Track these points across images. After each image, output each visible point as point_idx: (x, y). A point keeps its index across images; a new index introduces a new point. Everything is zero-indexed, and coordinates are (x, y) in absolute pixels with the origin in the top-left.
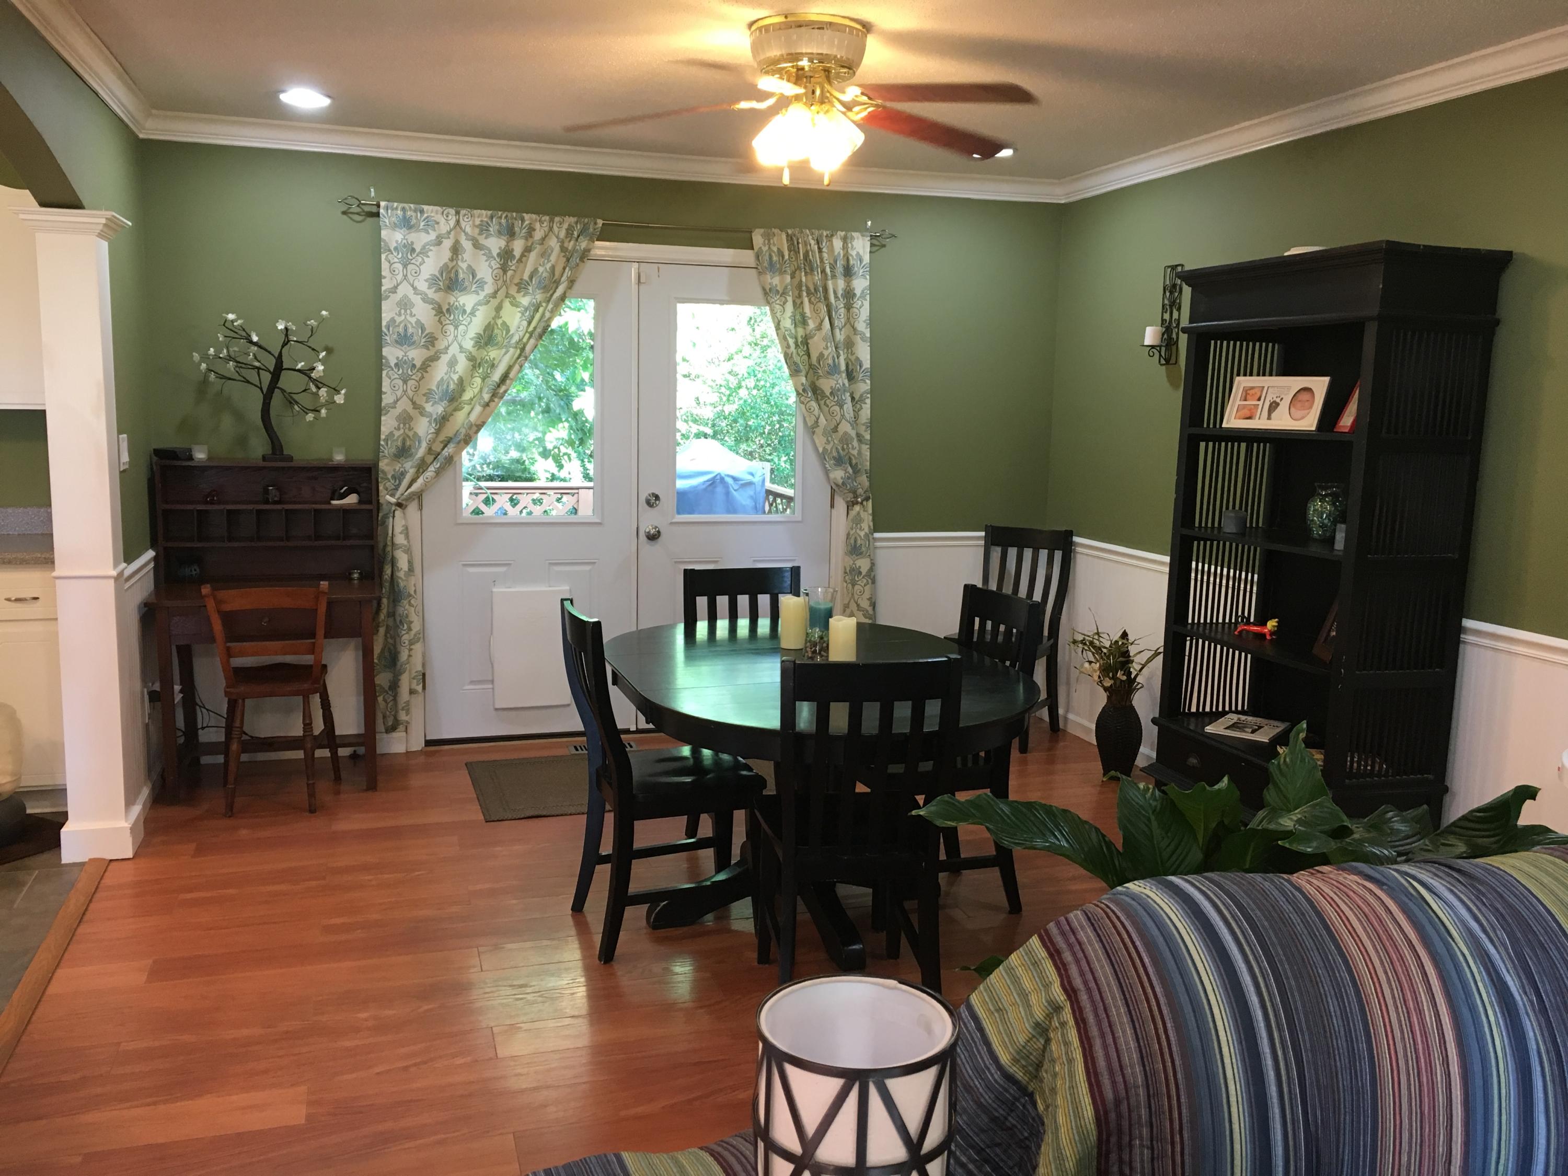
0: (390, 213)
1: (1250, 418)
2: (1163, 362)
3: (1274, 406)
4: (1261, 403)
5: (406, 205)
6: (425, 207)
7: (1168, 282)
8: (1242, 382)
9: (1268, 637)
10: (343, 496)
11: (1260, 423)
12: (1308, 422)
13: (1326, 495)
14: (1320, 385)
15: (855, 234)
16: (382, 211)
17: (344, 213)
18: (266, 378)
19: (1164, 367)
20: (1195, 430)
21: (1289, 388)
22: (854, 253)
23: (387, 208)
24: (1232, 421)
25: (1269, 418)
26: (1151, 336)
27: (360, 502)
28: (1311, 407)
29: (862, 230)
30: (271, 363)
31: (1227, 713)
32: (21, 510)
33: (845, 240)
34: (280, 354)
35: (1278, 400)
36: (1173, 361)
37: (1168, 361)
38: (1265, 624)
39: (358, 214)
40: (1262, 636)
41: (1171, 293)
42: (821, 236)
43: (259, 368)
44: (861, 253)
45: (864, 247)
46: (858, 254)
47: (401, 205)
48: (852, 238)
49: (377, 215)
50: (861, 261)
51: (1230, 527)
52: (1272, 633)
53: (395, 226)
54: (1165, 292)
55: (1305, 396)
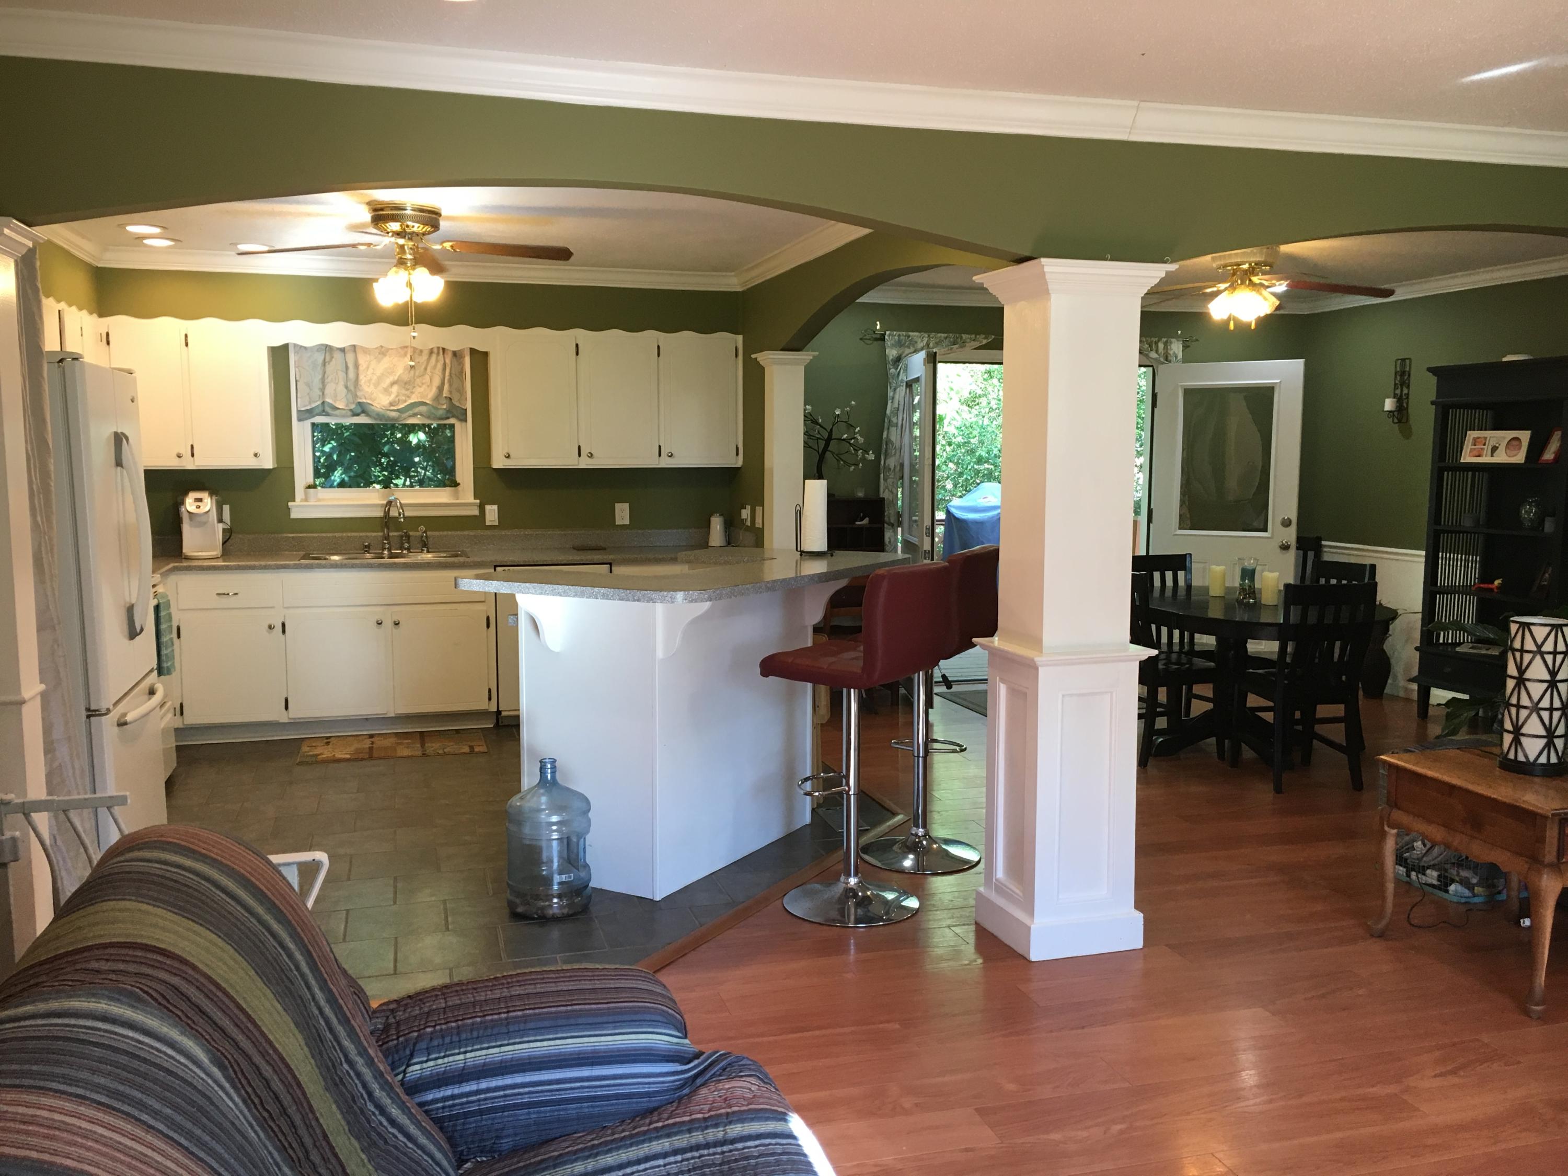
0: (891, 338)
1: (1479, 456)
2: (1396, 421)
3: (1494, 449)
4: (1485, 447)
5: (901, 333)
6: (911, 334)
7: (1398, 369)
8: (1472, 435)
9: (1495, 590)
10: (862, 520)
11: (1486, 459)
12: (1519, 457)
13: (1532, 502)
14: (1525, 436)
15: (1173, 340)
16: (886, 337)
17: (861, 339)
18: (822, 444)
19: (1397, 425)
20: (1442, 464)
21: (1504, 438)
22: (1171, 352)
23: (889, 335)
24: (1467, 458)
25: (1492, 456)
26: (1389, 404)
27: (870, 522)
28: (1520, 448)
29: (1177, 337)
30: (826, 435)
31: (1462, 644)
32: (675, 531)
33: (1166, 344)
34: (831, 430)
35: (1497, 445)
36: (1404, 420)
37: (1400, 421)
38: (1493, 583)
39: (869, 339)
40: (1492, 590)
41: (1401, 376)
42: (1152, 342)
43: (818, 438)
44: (1176, 352)
45: (1178, 348)
46: (1174, 353)
47: (898, 333)
48: (1171, 343)
49: (883, 339)
50: (1176, 357)
51: (1467, 523)
52: (1498, 588)
53: (893, 346)
54: (1396, 377)
55: (1515, 443)
